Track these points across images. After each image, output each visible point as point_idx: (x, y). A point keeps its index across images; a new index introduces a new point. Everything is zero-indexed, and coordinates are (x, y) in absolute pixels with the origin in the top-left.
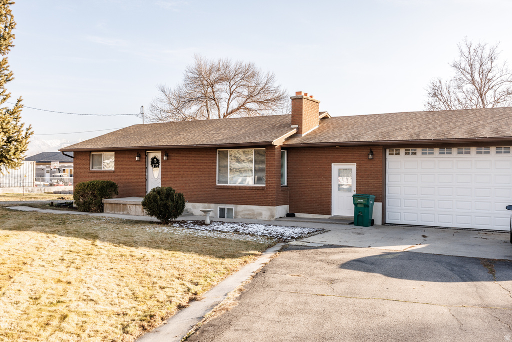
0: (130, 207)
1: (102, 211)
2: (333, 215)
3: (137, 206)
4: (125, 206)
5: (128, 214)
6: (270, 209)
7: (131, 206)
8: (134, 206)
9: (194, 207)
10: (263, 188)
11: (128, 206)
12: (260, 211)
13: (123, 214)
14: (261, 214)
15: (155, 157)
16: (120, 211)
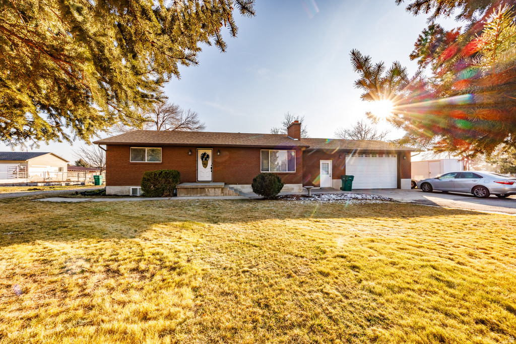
0: (208, 190)
1: (175, 195)
2: (321, 186)
3: (216, 189)
4: (202, 190)
5: (207, 195)
6: (299, 186)
7: (210, 189)
8: (213, 190)
9: (243, 188)
10: (294, 174)
11: (206, 190)
12: (293, 187)
13: (201, 196)
14: (293, 189)
15: (205, 154)
16: (197, 194)
